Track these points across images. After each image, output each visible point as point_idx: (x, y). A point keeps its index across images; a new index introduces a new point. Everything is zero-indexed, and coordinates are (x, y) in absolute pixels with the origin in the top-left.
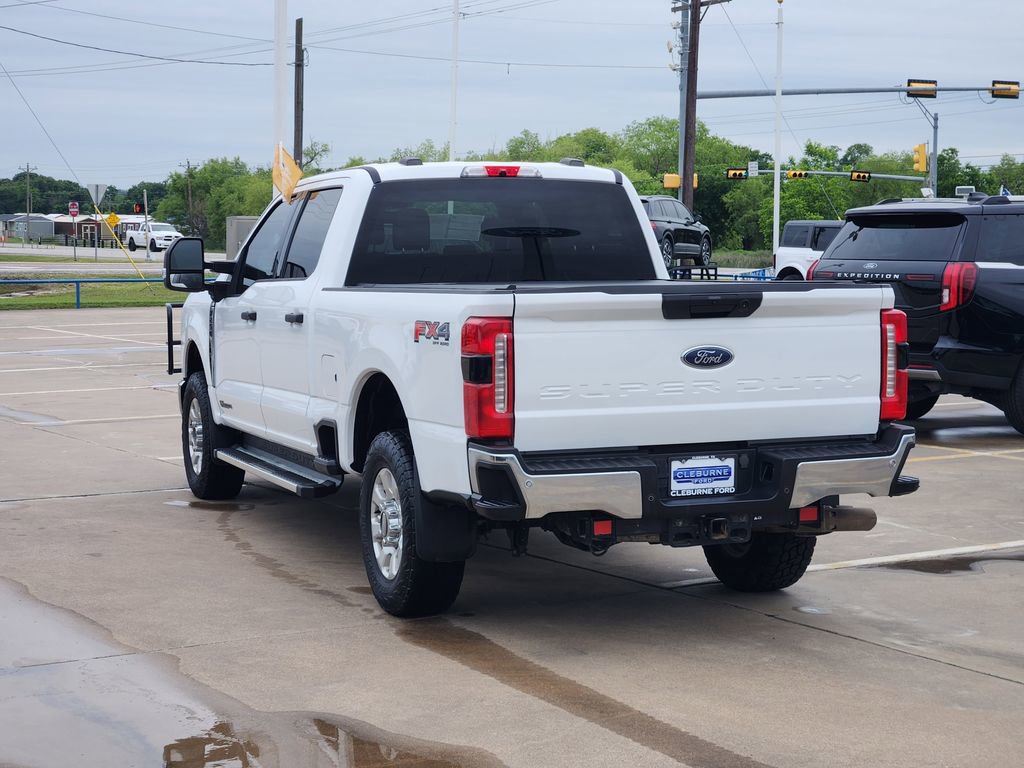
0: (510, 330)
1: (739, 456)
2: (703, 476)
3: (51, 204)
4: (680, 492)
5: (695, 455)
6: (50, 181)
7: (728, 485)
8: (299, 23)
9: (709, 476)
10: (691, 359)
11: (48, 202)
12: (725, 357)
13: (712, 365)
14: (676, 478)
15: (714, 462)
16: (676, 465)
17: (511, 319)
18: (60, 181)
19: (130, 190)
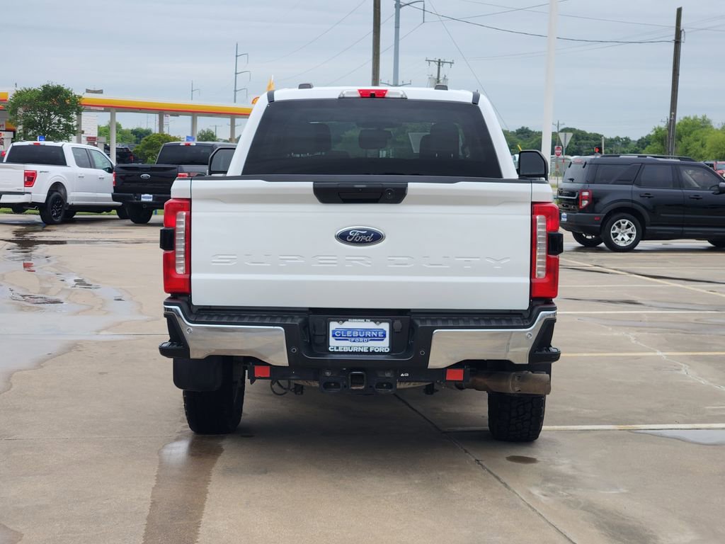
0: (189, 209)
1: (393, 322)
2: (359, 336)
3: (582, 149)
4: (337, 348)
5: (352, 318)
6: (583, 133)
7: (384, 345)
8: (679, 11)
9: (364, 337)
10: (344, 237)
11: (579, 148)
12: (376, 237)
13: (363, 243)
14: (334, 336)
15: (369, 325)
16: (334, 326)
17: (190, 200)
18: (591, 134)
19: (639, 140)
